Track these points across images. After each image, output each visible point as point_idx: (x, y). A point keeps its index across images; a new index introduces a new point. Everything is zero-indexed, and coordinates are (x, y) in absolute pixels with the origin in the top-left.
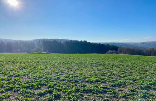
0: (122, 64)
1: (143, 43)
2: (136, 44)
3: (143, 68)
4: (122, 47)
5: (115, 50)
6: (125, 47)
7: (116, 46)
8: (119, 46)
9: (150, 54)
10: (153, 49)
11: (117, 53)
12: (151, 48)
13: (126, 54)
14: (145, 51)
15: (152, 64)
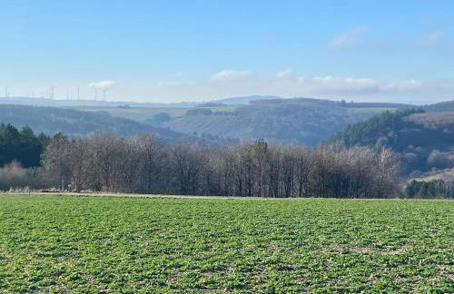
0: (70, 265)
1: (203, 111)
2: (163, 115)
3: (203, 280)
4: (70, 136)
5: (25, 164)
6: (90, 135)
7: (28, 132)
8: (50, 133)
9: (250, 186)
10: (263, 149)
11: (35, 187)
12: (253, 140)
13: (98, 188)
14: (217, 163)
15: (260, 253)
